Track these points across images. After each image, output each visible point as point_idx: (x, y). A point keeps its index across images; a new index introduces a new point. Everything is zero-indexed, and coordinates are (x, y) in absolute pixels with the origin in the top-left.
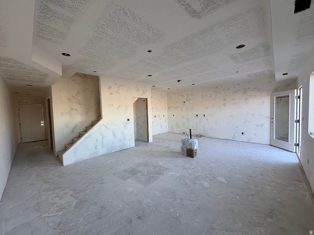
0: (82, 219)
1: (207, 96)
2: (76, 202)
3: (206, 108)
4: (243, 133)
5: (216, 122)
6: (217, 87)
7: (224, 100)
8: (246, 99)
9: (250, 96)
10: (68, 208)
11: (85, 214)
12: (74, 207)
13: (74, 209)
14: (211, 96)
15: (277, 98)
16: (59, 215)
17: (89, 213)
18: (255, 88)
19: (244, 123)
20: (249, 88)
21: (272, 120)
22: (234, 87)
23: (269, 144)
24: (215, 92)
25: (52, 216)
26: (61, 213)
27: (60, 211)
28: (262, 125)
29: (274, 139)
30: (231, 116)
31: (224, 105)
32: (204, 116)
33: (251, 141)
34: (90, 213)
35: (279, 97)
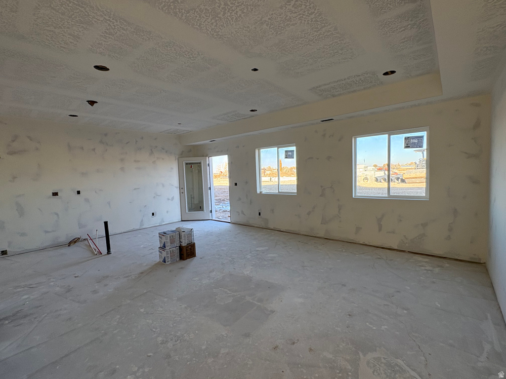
0: (383, 327)
1: (82, 148)
2: (365, 355)
3: (84, 174)
4: (153, 214)
5: (109, 203)
6: (106, 135)
7: (122, 160)
8: (154, 162)
9: (158, 158)
10: (384, 359)
11: (374, 328)
12: (376, 351)
13: (378, 348)
14: (94, 150)
15: (187, 164)
16: (403, 361)
17: (370, 325)
18: (163, 149)
19: (154, 197)
20: (156, 147)
21: (182, 191)
22: (136, 141)
23: (180, 220)
24: (101, 142)
25: (414, 370)
26: (399, 360)
27: (397, 365)
28: (173, 198)
29: (187, 211)
30: (135, 189)
31: (122, 169)
32: (79, 192)
33: (164, 222)
34: (368, 324)
35: (190, 164)
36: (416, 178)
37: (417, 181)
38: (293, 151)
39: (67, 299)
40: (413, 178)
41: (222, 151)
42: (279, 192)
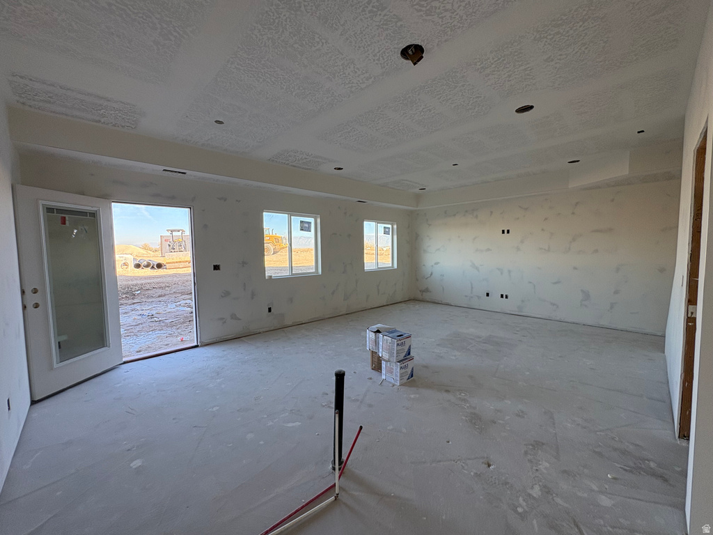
29: (55, 363)
36: (180, 262)
37: (181, 266)
38: (310, 223)
39: (556, 434)
40: (177, 262)
41: (173, 198)
42: (292, 274)
